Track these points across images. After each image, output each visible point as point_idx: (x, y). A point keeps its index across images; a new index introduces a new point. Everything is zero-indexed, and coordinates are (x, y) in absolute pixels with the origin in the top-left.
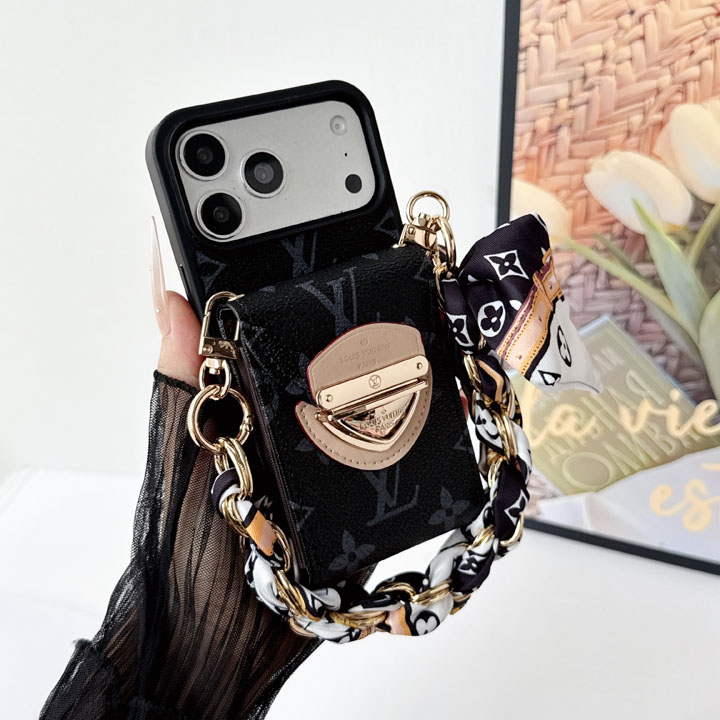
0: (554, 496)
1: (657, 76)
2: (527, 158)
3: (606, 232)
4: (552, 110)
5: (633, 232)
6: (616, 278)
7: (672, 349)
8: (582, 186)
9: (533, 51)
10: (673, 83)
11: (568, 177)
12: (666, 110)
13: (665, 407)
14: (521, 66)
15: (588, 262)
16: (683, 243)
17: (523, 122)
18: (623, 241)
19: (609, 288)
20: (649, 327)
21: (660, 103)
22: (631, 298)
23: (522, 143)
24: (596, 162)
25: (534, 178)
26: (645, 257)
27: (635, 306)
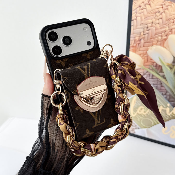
0: (139, 128)
1: (165, 28)
2: (133, 47)
3: (152, 65)
4: (139, 35)
5: (159, 65)
6: (154, 76)
7: (168, 94)
8: (146, 53)
9: (135, 21)
10: (169, 29)
11: (143, 51)
12: (167, 36)
13: (166, 108)
14: (132, 24)
15: (147, 72)
16: (171, 68)
17: (132, 38)
18: (156, 67)
19: (153, 78)
20: (162, 88)
21: (165, 34)
22: (158, 81)
23: (132, 43)
24: (150, 48)
25: (135, 51)
26: (161, 71)
27: (159, 83)
